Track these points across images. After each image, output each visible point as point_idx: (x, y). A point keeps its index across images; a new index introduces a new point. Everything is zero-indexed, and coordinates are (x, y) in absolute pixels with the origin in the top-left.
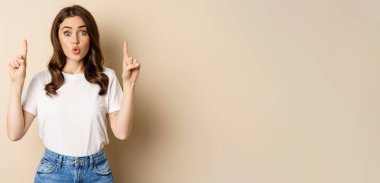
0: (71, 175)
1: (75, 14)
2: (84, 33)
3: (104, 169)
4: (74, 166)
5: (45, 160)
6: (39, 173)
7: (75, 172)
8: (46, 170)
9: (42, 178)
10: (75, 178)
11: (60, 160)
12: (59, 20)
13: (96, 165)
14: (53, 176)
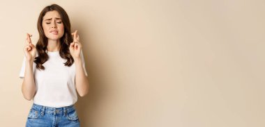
0: (51, 121)
1: (53, 9)
3: (73, 116)
4: (53, 114)
5: (33, 110)
6: (29, 118)
7: (53, 118)
8: (33, 116)
9: (31, 122)
10: (53, 123)
11: (43, 110)
12: (43, 14)
13: (68, 114)
14: (38, 121)
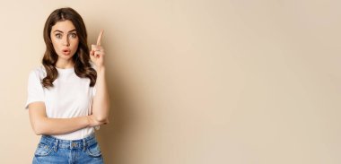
0: (67, 158)
1: (66, 18)
2: (74, 36)
3: (95, 151)
4: (69, 148)
5: (42, 144)
6: (36, 156)
7: (70, 154)
8: (43, 153)
9: (40, 161)
10: (70, 160)
11: (56, 144)
12: (51, 23)
13: (88, 147)
14: (50, 158)
